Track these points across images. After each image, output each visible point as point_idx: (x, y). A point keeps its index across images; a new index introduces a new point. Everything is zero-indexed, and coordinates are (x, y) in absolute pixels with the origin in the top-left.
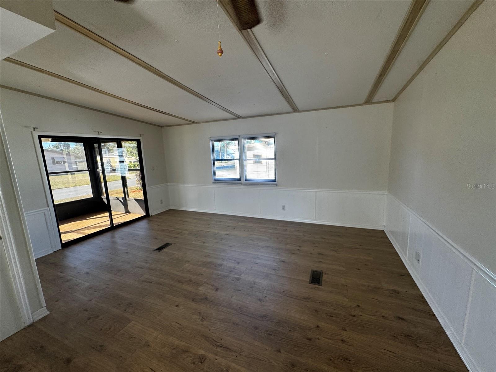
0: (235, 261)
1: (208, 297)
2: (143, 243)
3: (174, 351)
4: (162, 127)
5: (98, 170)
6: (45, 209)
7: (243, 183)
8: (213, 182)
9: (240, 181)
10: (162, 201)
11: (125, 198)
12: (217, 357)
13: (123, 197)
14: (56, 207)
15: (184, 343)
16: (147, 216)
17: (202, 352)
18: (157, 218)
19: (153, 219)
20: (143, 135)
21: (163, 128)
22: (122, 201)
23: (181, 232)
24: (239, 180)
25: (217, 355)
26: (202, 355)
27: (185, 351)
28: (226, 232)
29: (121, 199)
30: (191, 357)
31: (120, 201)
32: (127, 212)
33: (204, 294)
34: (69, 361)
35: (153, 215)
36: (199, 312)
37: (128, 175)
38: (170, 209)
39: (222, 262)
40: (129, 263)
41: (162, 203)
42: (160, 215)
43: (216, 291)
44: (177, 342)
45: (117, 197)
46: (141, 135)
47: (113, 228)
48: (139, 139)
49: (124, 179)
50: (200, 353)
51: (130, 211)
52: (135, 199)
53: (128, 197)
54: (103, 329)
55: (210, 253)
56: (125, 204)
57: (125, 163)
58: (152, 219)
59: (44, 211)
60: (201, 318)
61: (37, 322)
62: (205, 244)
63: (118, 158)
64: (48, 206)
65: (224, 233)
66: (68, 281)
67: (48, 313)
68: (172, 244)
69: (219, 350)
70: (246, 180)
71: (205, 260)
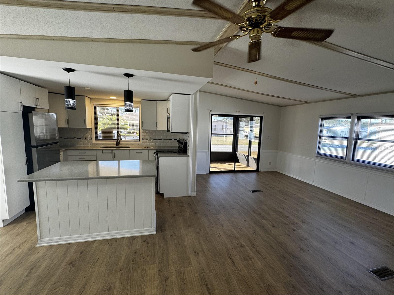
0: (302, 220)
1: (265, 227)
2: (246, 185)
3: (232, 235)
4: (281, 106)
5: (238, 135)
6: (207, 151)
7: (348, 162)
8: (315, 156)
9: (345, 160)
10: (270, 163)
11: (248, 156)
12: (250, 251)
13: (248, 155)
14: (212, 153)
15: (238, 235)
16: (257, 171)
17: (245, 244)
18: (263, 174)
19: (261, 174)
20: (265, 113)
21: (282, 108)
22: (246, 158)
23: (273, 188)
24: (344, 158)
25: (251, 250)
26: (244, 245)
27: (237, 238)
28: (310, 201)
29: (246, 156)
30: (238, 242)
31: (245, 157)
32: (248, 166)
33: (264, 224)
34: (196, 213)
35: (261, 171)
36: (255, 229)
37: (253, 140)
38: (276, 171)
39: (290, 216)
40: (233, 191)
41: (270, 164)
42: (266, 173)
43: (272, 227)
44: (235, 233)
45: (244, 154)
46: (264, 113)
47: (234, 172)
48: (262, 116)
49: (250, 142)
50: (243, 244)
51: (249, 166)
52: (254, 158)
53: (250, 156)
54: (210, 211)
55: (285, 207)
56: (248, 160)
57: (253, 132)
58: (259, 174)
59: (206, 152)
60: (254, 232)
61: (192, 196)
62: (286, 201)
63: (250, 128)
64: (208, 150)
65: (308, 200)
66: (206, 187)
67: (196, 195)
68: (262, 192)
69: (253, 249)
70: (353, 160)
71: (278, 209)
